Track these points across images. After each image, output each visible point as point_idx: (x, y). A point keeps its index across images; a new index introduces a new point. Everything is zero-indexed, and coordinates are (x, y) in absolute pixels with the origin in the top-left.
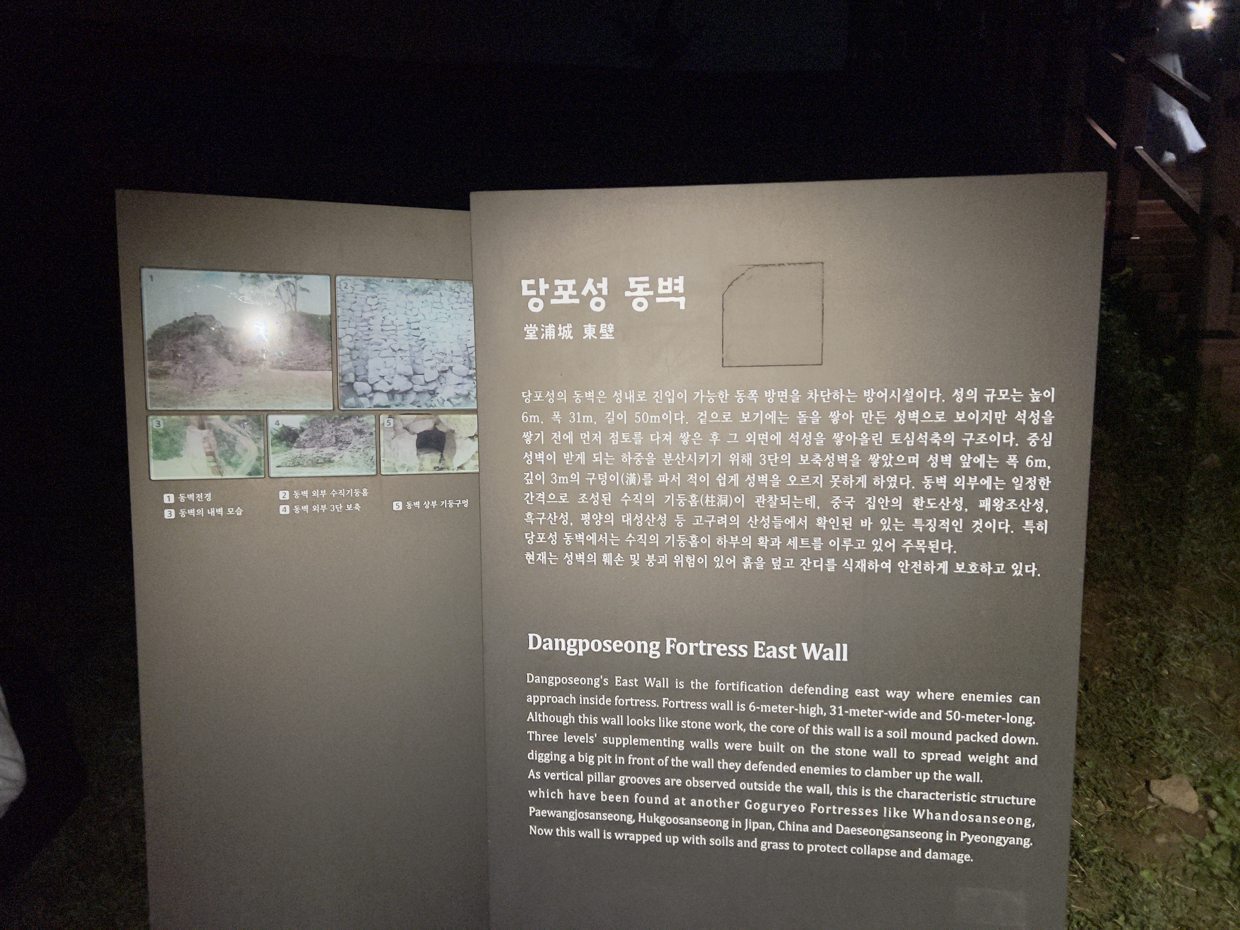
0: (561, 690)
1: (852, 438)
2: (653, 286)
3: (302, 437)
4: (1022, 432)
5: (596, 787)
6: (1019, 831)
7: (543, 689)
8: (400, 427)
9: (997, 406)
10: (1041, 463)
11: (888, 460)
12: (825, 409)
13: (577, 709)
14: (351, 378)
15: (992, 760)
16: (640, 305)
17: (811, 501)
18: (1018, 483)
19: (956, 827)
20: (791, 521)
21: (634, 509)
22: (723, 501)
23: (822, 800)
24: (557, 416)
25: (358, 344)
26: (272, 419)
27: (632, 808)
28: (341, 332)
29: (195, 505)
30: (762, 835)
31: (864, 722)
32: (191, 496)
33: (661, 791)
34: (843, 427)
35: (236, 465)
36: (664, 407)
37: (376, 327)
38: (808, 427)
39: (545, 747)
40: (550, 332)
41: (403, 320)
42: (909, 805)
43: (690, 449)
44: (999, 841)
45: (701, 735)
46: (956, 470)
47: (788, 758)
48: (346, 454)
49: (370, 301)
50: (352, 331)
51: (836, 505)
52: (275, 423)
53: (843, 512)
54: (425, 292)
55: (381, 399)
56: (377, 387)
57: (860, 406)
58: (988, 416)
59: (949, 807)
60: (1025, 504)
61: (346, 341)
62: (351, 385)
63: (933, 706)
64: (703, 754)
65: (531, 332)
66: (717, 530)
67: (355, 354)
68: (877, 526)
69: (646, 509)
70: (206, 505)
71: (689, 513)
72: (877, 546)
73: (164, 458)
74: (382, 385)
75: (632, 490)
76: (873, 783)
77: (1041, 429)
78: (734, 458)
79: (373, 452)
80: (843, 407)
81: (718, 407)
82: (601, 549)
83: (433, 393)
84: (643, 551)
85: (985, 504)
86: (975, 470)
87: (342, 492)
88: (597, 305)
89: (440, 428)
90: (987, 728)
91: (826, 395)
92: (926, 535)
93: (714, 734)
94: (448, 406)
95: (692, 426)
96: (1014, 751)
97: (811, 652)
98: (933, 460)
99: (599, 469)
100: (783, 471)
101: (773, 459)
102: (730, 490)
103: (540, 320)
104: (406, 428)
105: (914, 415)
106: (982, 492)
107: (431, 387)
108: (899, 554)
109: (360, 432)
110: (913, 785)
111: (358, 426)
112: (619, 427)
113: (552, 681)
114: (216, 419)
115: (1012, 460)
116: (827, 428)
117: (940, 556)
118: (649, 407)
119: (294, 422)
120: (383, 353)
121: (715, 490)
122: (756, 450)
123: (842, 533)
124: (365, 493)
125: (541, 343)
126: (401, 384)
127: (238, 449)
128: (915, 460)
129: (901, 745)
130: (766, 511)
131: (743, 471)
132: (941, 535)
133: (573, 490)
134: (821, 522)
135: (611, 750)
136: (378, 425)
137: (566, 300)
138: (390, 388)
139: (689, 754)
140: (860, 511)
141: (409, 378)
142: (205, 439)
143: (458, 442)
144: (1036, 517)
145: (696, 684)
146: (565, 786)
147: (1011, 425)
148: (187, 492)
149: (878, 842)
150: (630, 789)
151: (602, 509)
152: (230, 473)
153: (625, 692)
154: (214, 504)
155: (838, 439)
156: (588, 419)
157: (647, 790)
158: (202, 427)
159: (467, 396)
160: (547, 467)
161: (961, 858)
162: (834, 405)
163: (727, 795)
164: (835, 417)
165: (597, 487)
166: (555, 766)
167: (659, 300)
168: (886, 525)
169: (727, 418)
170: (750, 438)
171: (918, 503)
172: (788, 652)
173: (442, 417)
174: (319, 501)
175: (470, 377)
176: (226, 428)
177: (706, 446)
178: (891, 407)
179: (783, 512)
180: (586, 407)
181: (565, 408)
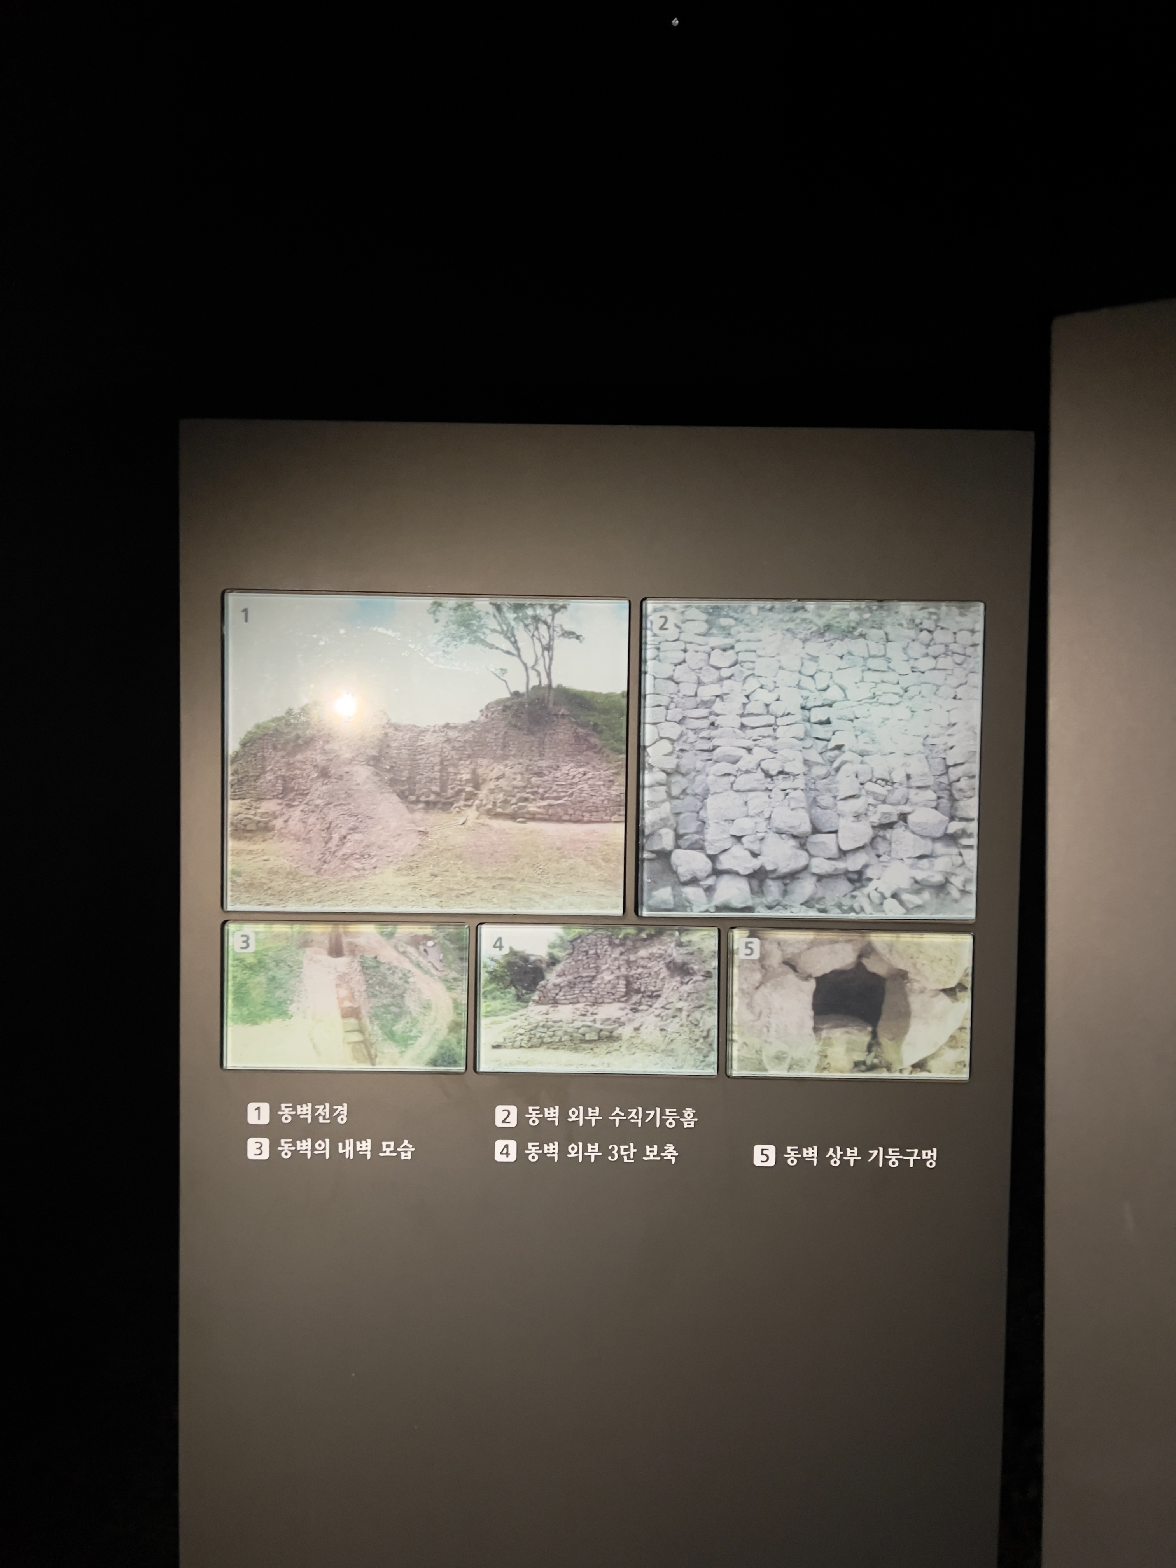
3: (552, 978)
8: (775, 959)
14: (666, 840)
25: (687, 761)
26: (488, 933)
28: (649, 734)
29: (314, 1130)
32: (305, 1110)
35: (404, 1041)
37: (729, 720)
41: (791, 701)
48: (649, 1019)
49: (718, 658)
50: (674, 731)
52: (496, 945)
54: (848, 633)
55: (733, 892)
56: (725, 862)
61: (655, 754)
62: (664, 856)
67: (678, 784)
70: (337, 1134)
73: (252, 1019)
74: (737, 860)
79: (711, 1020)
83: (858, 879)
87: (636, 1115)
89: (873, 966)
94: (893, 911)
104: (791, 964)
107: (853, 863)
109: (681, 970)
111: (678, 955)
114: (366, 934)
119: (536, 943)
120: (743, 782)
124: (689, 1119)
126: (781, 855)
127: (410, 1003)
136: (725, 954)
138: (754, 864)
141: (801, 841)
142: (343, 979)
143: (915, 1002)
148: (297, 1101)
152: (391, 1060)
154: (354, 1131)
158: (336, 951)
159: (941, 888)
173: (879, 939)
174: (586, 1134)
175: (952, 839)
176: (388, 955)
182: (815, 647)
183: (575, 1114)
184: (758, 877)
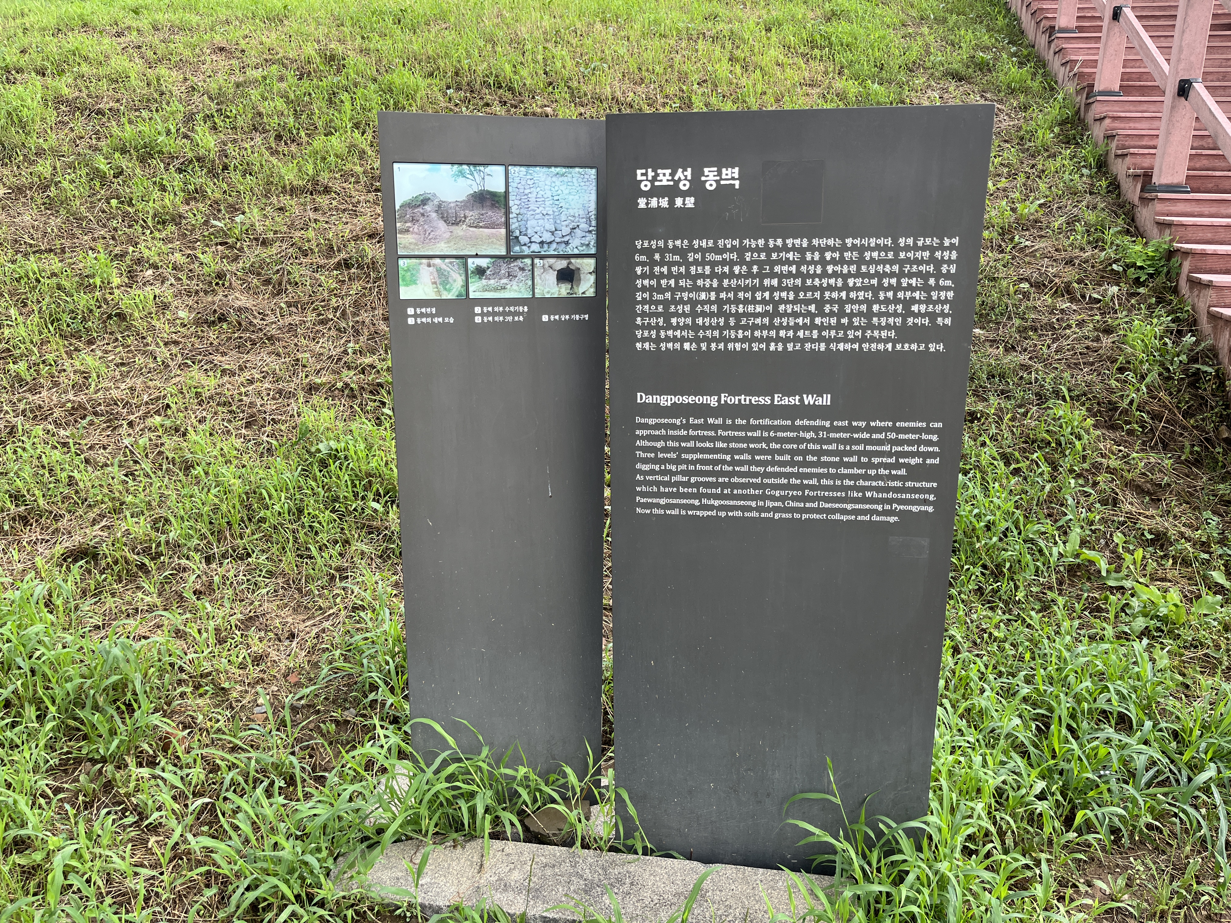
0: (657, 427)
1: (838, 268)
2: (720, 174)
3: (488, 272)
4: (937, 264)
5: (677, 484)
6: (926, 502)
7: (646, 426)
8: (547, 266)
9: (924, 248)
10: (949, 283)
11: (859, 282)
12: (822, 250)
13: (666, 438)
14: (517, 233)
15: (913, 461)
16: (710, 186)
17: (812, 308)
18: (934, 295)
19: (890, 501)
20: (800, 321)
21: (704, 314)
22: (759, 309)
23: (812, 488)
24: (657, 257)
25: (522, 211)
26: (470, 261)
27: (699, 496)
28: (511, 203)
29: (426, 315)
30: (776, 510)
31: (838, 441)
32: (423, 310)
33: (715, 485)
34: (833, 261)
35: (449, 291)
36: (725, 250)
37: (533, 200)
38: (813, 262)
39: (645, 461)
40: (654, 203)
41: (549, 194)
42: (863, 489)
43: (739, 276)
44: (915, 509)
45: (741, 451)
46: (899, 287)
47: (792, 463)
48: (514, 283)
49: (529, 182)
50: (518, 202)
51: (827, 311)
52: (472, 263)
53: (831, 314)
54: (563, 175)
55: (535, 247)
56: (533, 239)
57: (844, 248)
58: (919, 255)
59: (887, 490)
60: (938, 308)
61: (514, 209)
62: (517, 238)
63: (879, 430)
64: (741, 463)
65: (642, 203)
66: (755, 327)
67: (520, 217)
68: (851, 322)
69: (711, 315)
70: (432, 316)
71: (738, 316)
72: (851, 334)
73: (407, 285)
74: (536, 239)
75: (703, 302)
76: (843, 477)
77: (950, 262)
78: (767, 282)
79: (530, 283)
80: (833, 249)
81: (758, 250)
82: (683, 340)
83: (567, 243)
84: (709, 341)
85: (915, 308)
86: (910, 288)
87: (512, 309)
88: (684, 186)
89: (571, 267)
90: (910, 443)
91: (823, 242)
92: (880, 328)
93: (748, 451)
94: (576, 252)
95: (742, 262)
96: (926, 455)
97: (809, 400)
98: (886, 282)
99: (683, 289)
100: (796, 289)
101: (790, 282)
102: (763, 302)
103: (648, 195)
104: (550, 267)
105: (875, 254)
106: (913, 301)
107: (566, 239)
108: (864, 339)
109: (522, 269)
110: (866, 477)
111: (521, 265)
112: (696, 263)
113: (652, 421)
114: (437, 261)
115: (932, 281)
116: (823, 262)
117: (888, 340)
118: (716, 250)
119: (483, 263)
120: (537, 217)
121: (754, 301)
122: (781, 276)
123: (830, 327)
124: (526, 309)
125: (648, 210)
126: (547, 237)
127: (450, 280)
128: (875, 282)
129: (859, 454)
130: (785, 314)
131: (772, 289)
132: (888, 327)
133: (666, 303)
134: (818, 321)
135: (687, 462)
136: (533, 264)
137: (665, 183)
138: (541, 240)
139: (733, 463)
140: (841, 314)
141: (553, 233)
142: (431, 273)
143: (582, 276)
144: (943, 315)
145: (739, 421)
146: (658, 484)
147: (932, 260)
148: (421, 308)
149: (844, 512)
150: (697, 485)
151: (684, 315)
152: (446, 296)
153: (696, 427)
154: (437, 315)
155: (830, 269)
156: (677, 258)
157: (707, 485)
158: (429, 265)
159: (588, 245)
160: (651, 289)
161: (892, 519)
162: (828, 248)
163: (755, 486)
164: (828, 256)
165: (682, 301)
166: (652, 472)
167: (722, 182)
168: (856, 321)
169: (763, 256)
170: (777, 269)
171: (876, 308)
172: (795, 400)
173: (573, 260)
174: (499, 314)
175: (590, 232)
176: (444, 267)
177: (749, 275)
178: (862, 249)
179: (795, 315)
180: (675, 250)
181: (663, 251)
182: (554, 179)
183: (496, 309)
184: (542, 243)
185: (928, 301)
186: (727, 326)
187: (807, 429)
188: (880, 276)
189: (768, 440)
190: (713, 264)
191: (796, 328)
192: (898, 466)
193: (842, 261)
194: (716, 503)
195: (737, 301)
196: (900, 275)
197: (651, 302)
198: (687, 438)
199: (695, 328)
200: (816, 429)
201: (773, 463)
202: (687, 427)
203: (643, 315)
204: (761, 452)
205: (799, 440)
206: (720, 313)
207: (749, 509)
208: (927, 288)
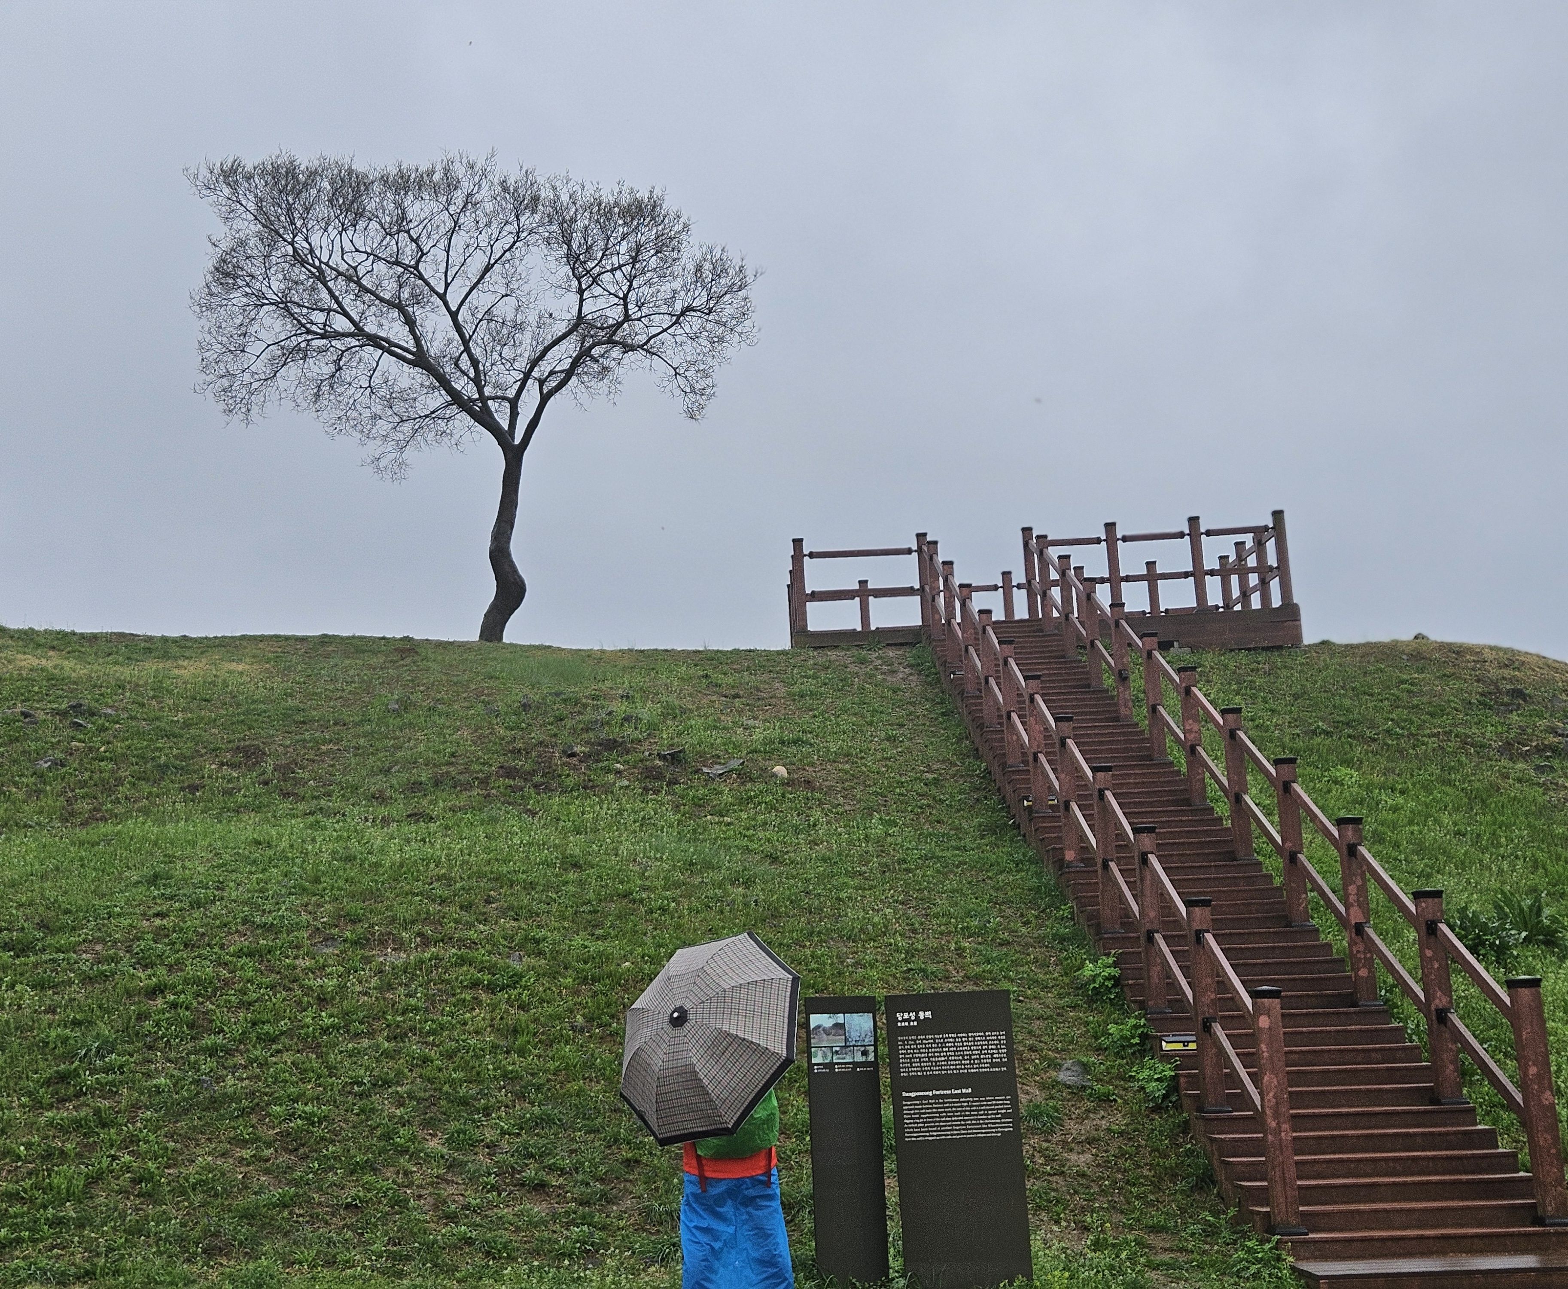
0: (911, 1105)
1: (967, 1043)
2: (924, 1013)
3: (839, 1052)
4: (1000, 1040)
5: (920, 1127)
6: (1010, 1127)
7: (906, 1105)
8: (858, 1049)
9: (994, 1035)
10: (1004, 1046)
11: (975, 1047)
12: (961, 1038)
13: (914, 1109)
14: (848, 1037)
15: (1003, 1111)
16: (922, 1018)
17: (961, 1057)
18: (1000, 1051)
19: (997, 1128)
20: (957, 1062)
21: (924, 1061)
22: (943, 1058)
23: (969, 1125)
25: (849, 1029)
26: (834, 1047)
27: (928, 1132)
28: (846, 1027)
29: (820, 1068)
30: (958, 1134)
31: (976, 1106)
33: (934, 1127)
34: (966, 1041)
35: (827, 1059)
36: (929, 1039)
37: (852, 1025)
38: (959, 1042)
40: (903, 1024)
41: (858, 1023)
42: (987, 1124)
43: (935, 1047)
44: (1006, 1130)
45: (942, 1112)
46: (988, 1049)
47: (961, 1116)
48: (848, 1056)
49: (851, 1019)
50: (848, 1026)
51: (966, 1058)
54: (862, 1016)
55: (854, 1042)
57: (968, 1036)
58: (993, 1037)
59: (995, 1123)
60: (1002, 1055)
61: (847, 1029)
62: (848, 1039)
63: (990, 1101)
64: (943, 1117)
65: (899, 1024)
66: (942, 1066)
67: (849, 1032)
68: (974, 1062)
69: (926, 1061)
70: (822, 1068)
71: (936, 1062)
72: (975, 1066)
73: (814, 1056)
74: (854, 1039)
75: (923, 1057)
77: (1003, 1039)
78: (944, 1049)
79: (853, 1056)
80: (965, 1037)
81: (940, 1038)
82: (917, 1071)
83: (864, 1041)
84: (927, 1071)
85: (995, 1056)
86: (992, 1049)
87: (848, 1066)
88: (913, 1018)
89: (866, 1049)
91: (961, 1035)
92: (984, 1063)
94: (867, 1044)
95: (935, 1042)
96: (1007, 1109)
97: (964, 1091)
98: (984, 1047)
99: (916, 1053)
100: (954, 1051)
101: (952, 1049)
102: (944, 1056)
103: (901, 1022)
104: (860, 1049)
105: (979, 1038)
107: (864, 1039)
108: (979, 1068)
109: (850, 1051)
111: (850, 1049)
112: (920, 1043)
113: (909, 1103)
114: (823, 1048)
115: (999, 1046)
116: (962, 1041)
117: (987, 1067)
118: (926, 1039)
119: (838, 1049)
120: (854, 1032)
122: (949, 1047)
123: (967, 1064)
124: (852, 1066)
125: (902, 1026)
126: (858, 1039)
127: (827, 1055)
128: (980, 1047)
129: (984, 1110)
130: (952, 1060)
131: (946, 1051)
132: (987, 1063)
133: (910, 1059)
134: (963, 1062)
135: (923, 1118)
136: (853, 1048)
137: (906, 1017)
139: (940, 1117)
140: (971, 1059)
142: (821, 1052)
143: (870, 1053)
144: (1004, 1057)
145: (941, 1101)
146: (913, 1128)
147: (997, 1039)
149: (982, 1133)
150: (928, 1127)
151: (917, 1062)
152: (826, 1061)
153: (925, 1104)
154: (824, 1068)
155: (965, 1043)
156: (913, 1042)
157: (931, 1127)
158: (821, 1049)
159: (871, 1041)
160: (905, 1054)
161: (999, 1135)
162: (963, 1037)
163: (949, 1126)
164: (964, 1039)
165: (915, 1057)
166: (911, 1123)
167: (926, 1016)
168: (976, 1061)
169: (942, 1040)
170: (947, 1044)
171: (982, 1056)
172: (959, 1091)
173: (866, 1047)
174: (843, 1068)
175: (872, 1035)
176: (825, 1050)
177: (938, 1047)
178: (974, 1037)
179: (955, 1060)
180: (912, 1040)
181: (908, 1041)
182: (860, 1017)
183: (842, 1066)
184: (856, 1041)
185: (999, 1053)
186: (932, 1066)
187: (964, 1102)
188: (982, 1046)
189: (952, 1107)
190: (925, 1044)
191: (956, 1065)
192: (998, 1114)
193: (968, 1041)
194: (935, 1134)
195: (935, 1057)
196: (988, 1045)
197: (905, 1058)
198: (922, 1109)
199: (921, 1067)
200: (968, 1102)
201: (954, 1116)
202: (921, 1104)
203: (903, 1063)
204: (950, 1112)
205: (962, 1107)
206: (929, 1061)
207: (947, 1135)
208: (998, 1049)
